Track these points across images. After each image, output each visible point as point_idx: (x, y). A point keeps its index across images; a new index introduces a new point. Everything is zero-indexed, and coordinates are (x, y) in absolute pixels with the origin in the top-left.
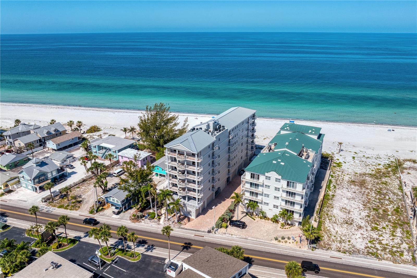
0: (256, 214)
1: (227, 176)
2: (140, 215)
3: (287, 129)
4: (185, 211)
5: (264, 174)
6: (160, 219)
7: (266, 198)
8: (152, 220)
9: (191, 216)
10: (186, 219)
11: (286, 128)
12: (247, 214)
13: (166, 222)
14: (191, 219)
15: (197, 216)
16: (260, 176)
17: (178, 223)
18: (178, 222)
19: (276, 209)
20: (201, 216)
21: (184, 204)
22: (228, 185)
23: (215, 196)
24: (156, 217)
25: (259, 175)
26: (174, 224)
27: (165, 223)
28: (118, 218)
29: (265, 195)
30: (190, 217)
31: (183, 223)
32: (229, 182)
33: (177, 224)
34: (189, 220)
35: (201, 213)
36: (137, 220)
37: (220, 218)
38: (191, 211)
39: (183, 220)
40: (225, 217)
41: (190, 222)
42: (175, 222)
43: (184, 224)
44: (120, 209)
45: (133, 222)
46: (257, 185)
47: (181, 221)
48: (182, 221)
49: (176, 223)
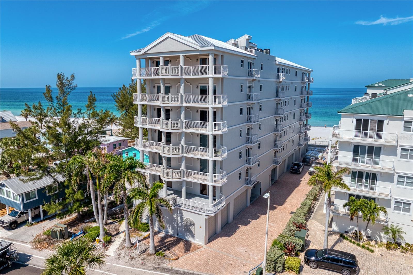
0: (367, 237)
1: (271, 167)
2: (59, 229)
3: (379, 85)
4: (177, 224)
5: (398, 115)
6: (109, 242)
7: (404, 187)
9: (193, 236)
10: (181, 244)
11: (376, 85)
12: (342, 236)
13: (123, 252)
14: (192, 246)
15: (211, 238)
16: (385, 122)
17: (155, 256)
18: (157, 251)
20: (221, 241)
21: (176, 205)
23: (251, 201)
24: (101, 237)
25: (381, 123)
26: (144, 256)
27: (119, 255)
30: (190, 239)
31: (170, 255)
32: (274, 181)
33: (152, 258)
34: (188, 247)
35: (220, 233)
36: (49, 244)
37: (275, 243)
38: (194, 221)
39: (172, 247)
40: (290, 240)
41: (190, 255)
42: (147, 252)
43: (174, 257)
44: (19, 216)
45: (37, 248)
46: (374, 152)
47: (165, 251)
48: (168, 249)
49: (150, 255)
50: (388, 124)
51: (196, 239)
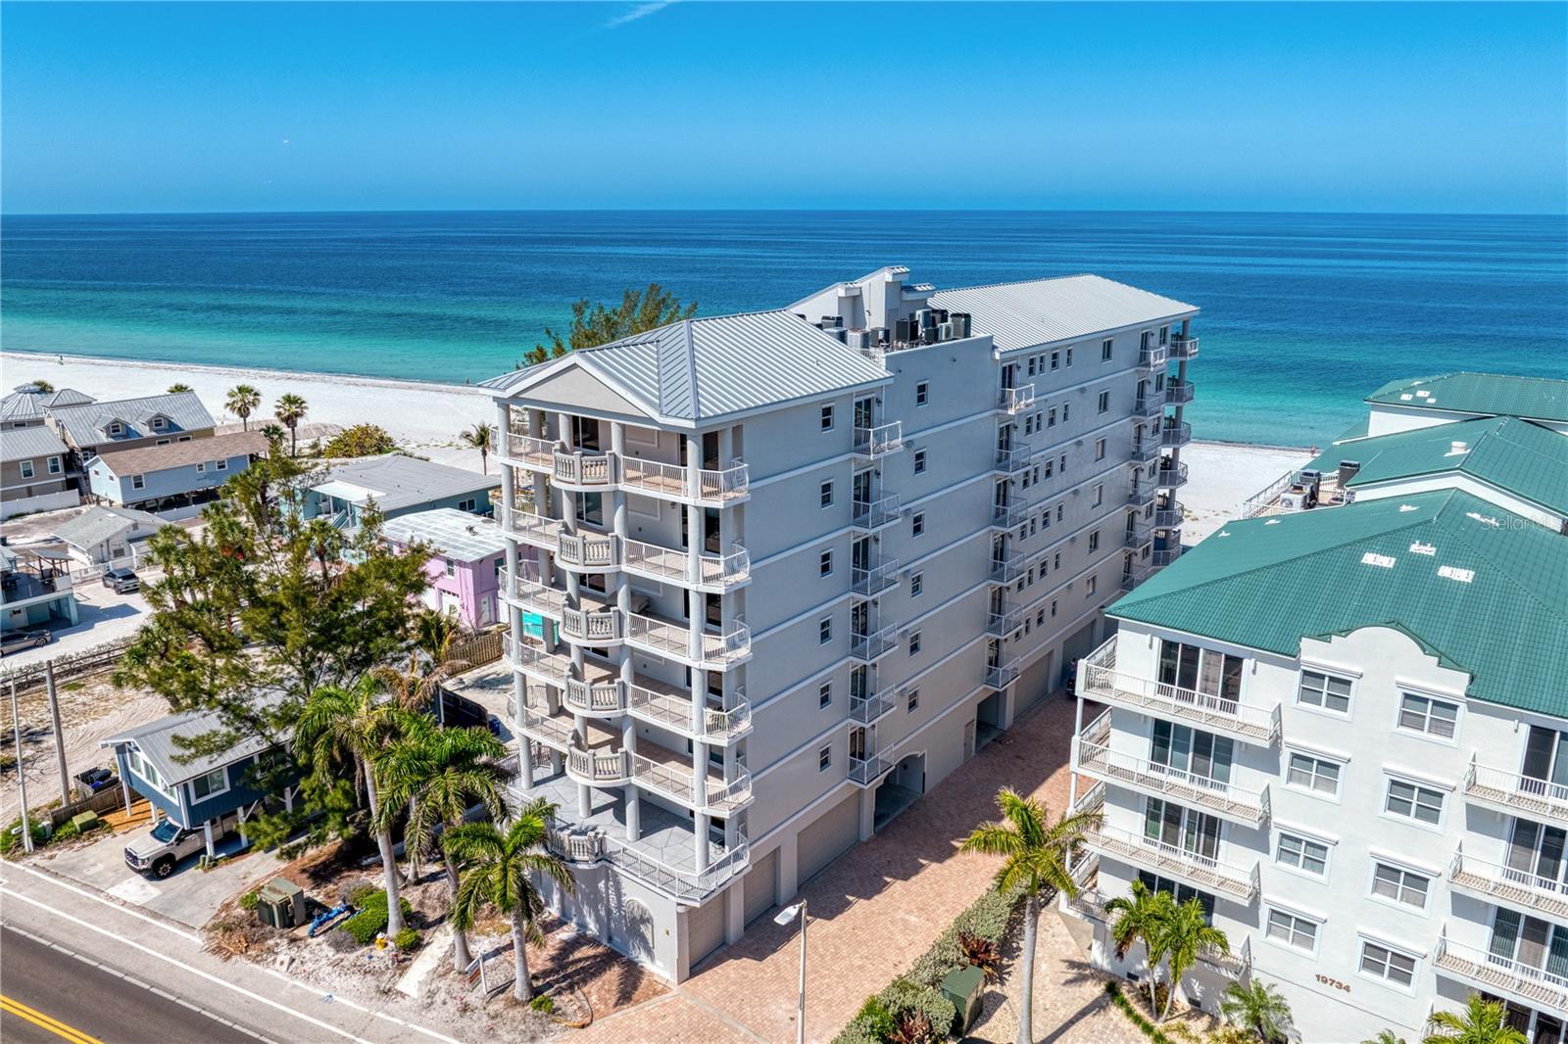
0: (1192, 1001)
1: (980, 692)
2: (277, 898)
3: (1415, 398)
4: (609, 912)
5: (1285, 653)
6: (416, 946)
7: (1299, 870)
8: (352, 948)
9: (649, 951)
10: (614, 974)
11: (1406, 397)
12: (1112, 990)
13: (443, 984)
14: (644, 982)
15: (697, 965)
16: (1247, 665)
17: (529, 1008)
18: (536, 992)
19: (1384, 980)
20: (733, 969)
21: (603, 857)
22: (982, 749)
23: (878, 818)
24: (393, 930)
25: (1233, 664)
26: (497, 1005)
27: (431, 994)
28: (141, 909)
29: (1288, 846)
30: (643, 959)
31: (570, 1010)
32: (994, 735)
33: (517, 1013)
34: (631, 986)
35: (738, 943)
36: (251, 942)
37: (870, 1008)
38: (652, 912)
39: (585, 981)
40: (920, 1002)
41: (630, 1011)
42: (508, 994)
43: (579, 1019)
44: (180, 840)
45: (218, 950)
46: (1212, 751)
47: (559, 993)
48: (571, 988)
49: (515, 1003)
50: (1254, 672)
51: (657, 962)
